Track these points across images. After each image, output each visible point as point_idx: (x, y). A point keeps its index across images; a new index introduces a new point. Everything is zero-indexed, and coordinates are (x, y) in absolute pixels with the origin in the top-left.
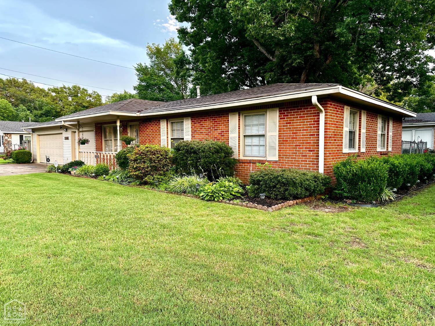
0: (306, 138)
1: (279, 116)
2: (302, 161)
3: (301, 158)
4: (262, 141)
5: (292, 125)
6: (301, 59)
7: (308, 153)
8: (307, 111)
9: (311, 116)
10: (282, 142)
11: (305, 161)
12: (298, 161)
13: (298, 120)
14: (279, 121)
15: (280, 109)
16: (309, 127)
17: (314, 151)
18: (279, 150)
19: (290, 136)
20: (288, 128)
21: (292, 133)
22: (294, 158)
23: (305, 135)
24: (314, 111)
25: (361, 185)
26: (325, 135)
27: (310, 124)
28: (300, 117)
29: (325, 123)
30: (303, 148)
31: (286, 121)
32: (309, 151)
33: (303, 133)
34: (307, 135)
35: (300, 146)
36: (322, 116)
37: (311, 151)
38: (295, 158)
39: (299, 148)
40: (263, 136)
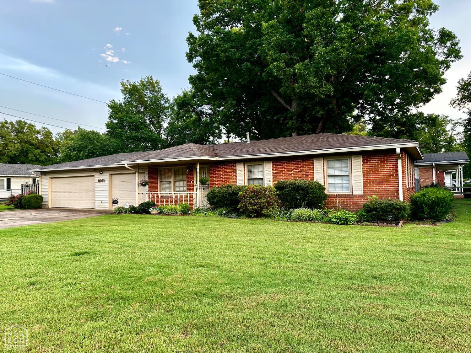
0: (387, 177)
1: (363, 161)
2: (384, 194)
3: (383, 192)
4: (345, 180)
5: (374, 168)
6: (323, 111)
7: (389, 188)
8: (386, 158)
9: (390, 162)
10: (366, 180)
11: (387, 194)
12: (381, 194)
13: (379, 164)
14: (363, 165)
15: (363, 156)
16: (388, 169)
17: (394, 186)
18: (363, 187)
19: (373, 176)
20: (371, 170)
21: (375, 174)
22: (377, 192)
23: (386, 175)
24: (392, 158)
25: (438, 209)
26: (402, 175)
27: (389, 167)
28: (381, 162)
29: (402, 167)
30: (385, 185)
31: (368, 165)
32: (390, 186)
33: (384, 173)
34: (388, 175)
35: (382, 183)
36: (400, 162)
37: (392, 187)
38: (379, 192)
39: (381, 185)
40: (348, 176)
